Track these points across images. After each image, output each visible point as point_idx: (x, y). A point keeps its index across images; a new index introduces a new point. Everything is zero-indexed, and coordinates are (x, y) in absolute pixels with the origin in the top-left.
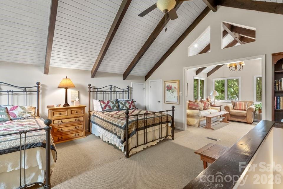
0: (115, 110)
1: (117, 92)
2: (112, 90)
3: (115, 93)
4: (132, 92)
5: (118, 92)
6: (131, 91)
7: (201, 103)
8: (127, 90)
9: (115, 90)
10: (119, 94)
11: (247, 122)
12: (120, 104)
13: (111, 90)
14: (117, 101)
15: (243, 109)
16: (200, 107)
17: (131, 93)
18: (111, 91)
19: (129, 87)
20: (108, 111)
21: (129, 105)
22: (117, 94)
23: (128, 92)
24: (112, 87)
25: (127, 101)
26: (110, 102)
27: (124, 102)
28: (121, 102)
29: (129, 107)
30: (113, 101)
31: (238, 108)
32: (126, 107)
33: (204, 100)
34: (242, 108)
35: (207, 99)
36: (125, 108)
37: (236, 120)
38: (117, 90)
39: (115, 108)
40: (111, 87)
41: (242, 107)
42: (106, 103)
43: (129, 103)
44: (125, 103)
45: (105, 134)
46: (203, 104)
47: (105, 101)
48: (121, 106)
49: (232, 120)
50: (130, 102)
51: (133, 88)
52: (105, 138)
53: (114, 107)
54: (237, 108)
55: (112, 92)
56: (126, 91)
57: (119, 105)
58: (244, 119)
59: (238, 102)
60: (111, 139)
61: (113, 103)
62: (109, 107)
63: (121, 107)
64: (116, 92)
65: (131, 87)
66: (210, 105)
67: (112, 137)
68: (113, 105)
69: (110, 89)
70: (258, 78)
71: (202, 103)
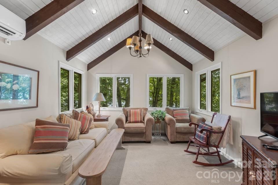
7: (73, 121)
11: (145, 140)
15: (140, 120)
16: (71, 133)
31: (134, 120)
33: (82, 112)
34: (137, 120)
35: (87, 108)
37: (133, 139)
41: (137, 118)
46: (80, 123)
49: (126, 141)
54: (132, 119)
58: (142, 137)
59: (132, 110)
66: (93, 121)
70: (155, 80)
71: (77, 119)
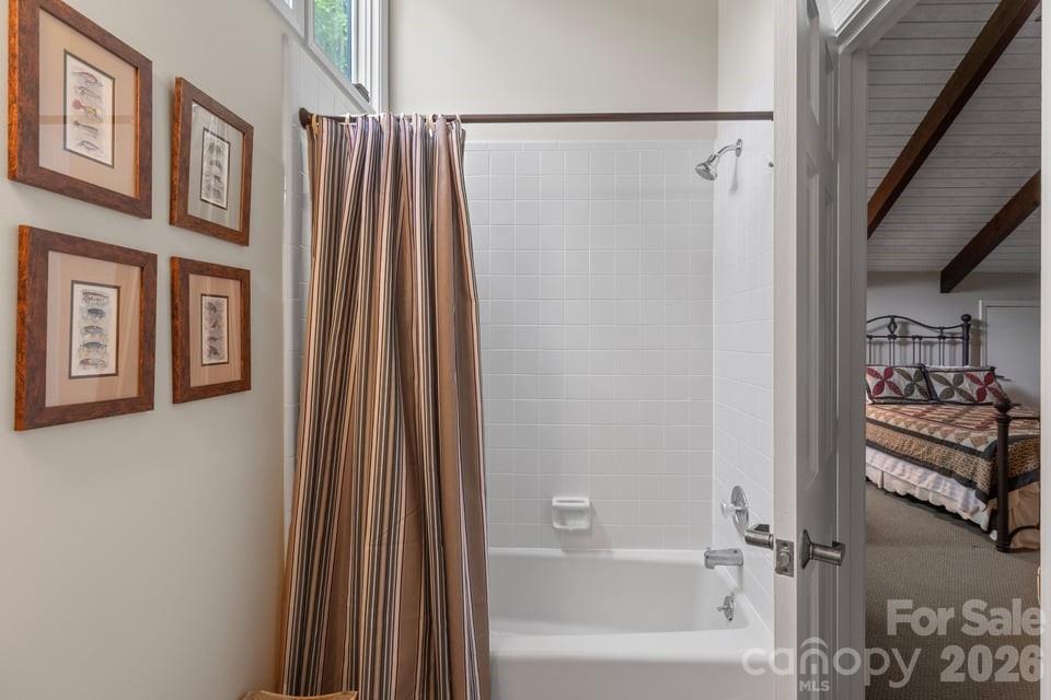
0: (917, 402)
1: (917, 340)
2: (896, 333)
3: (906, 344)
4: (982, 338)
5: (920, 338)
6: (978, 333)
8: (960, 330)
9: (907, 332)
10: (922, 347)
12: (934, 382)
13: (892, 332)
14: (923, 373)
17: (978, 344)
18: (892, 336)
19: (967, 318)
20: (890, 401)
21: (977, 387)
22: (917, 346)
23: (966, 339)
24: (896, 320)
25: (964, 371)
26: (896, 373)
27: (952, 375)
28: (941, 374)
29: (975, 396)
30: (906, 369)
32: (962, 392)
36: (956, 398)
38: (914, 330)
39: (917, 395)
40: (893, 322)
42: (882, 375)
43: (975, 380)
44: (959, 380)
45: (892, 470)
47: (876, 368)
48: (939, 389)
50: (981, 376)
51: (986, 325)
52: (895, 482)
53: (910, 389)
55: (895, 337)
56: (952, 334)
57: (930, 386)
60: (924, 485)
61: (908, 376)
62: (894, 388)
63: (939, 394)
64: (910, 340)
65: (980, 318)
67: (926, 482)
68: (908, 382)
69: (889, 327)
